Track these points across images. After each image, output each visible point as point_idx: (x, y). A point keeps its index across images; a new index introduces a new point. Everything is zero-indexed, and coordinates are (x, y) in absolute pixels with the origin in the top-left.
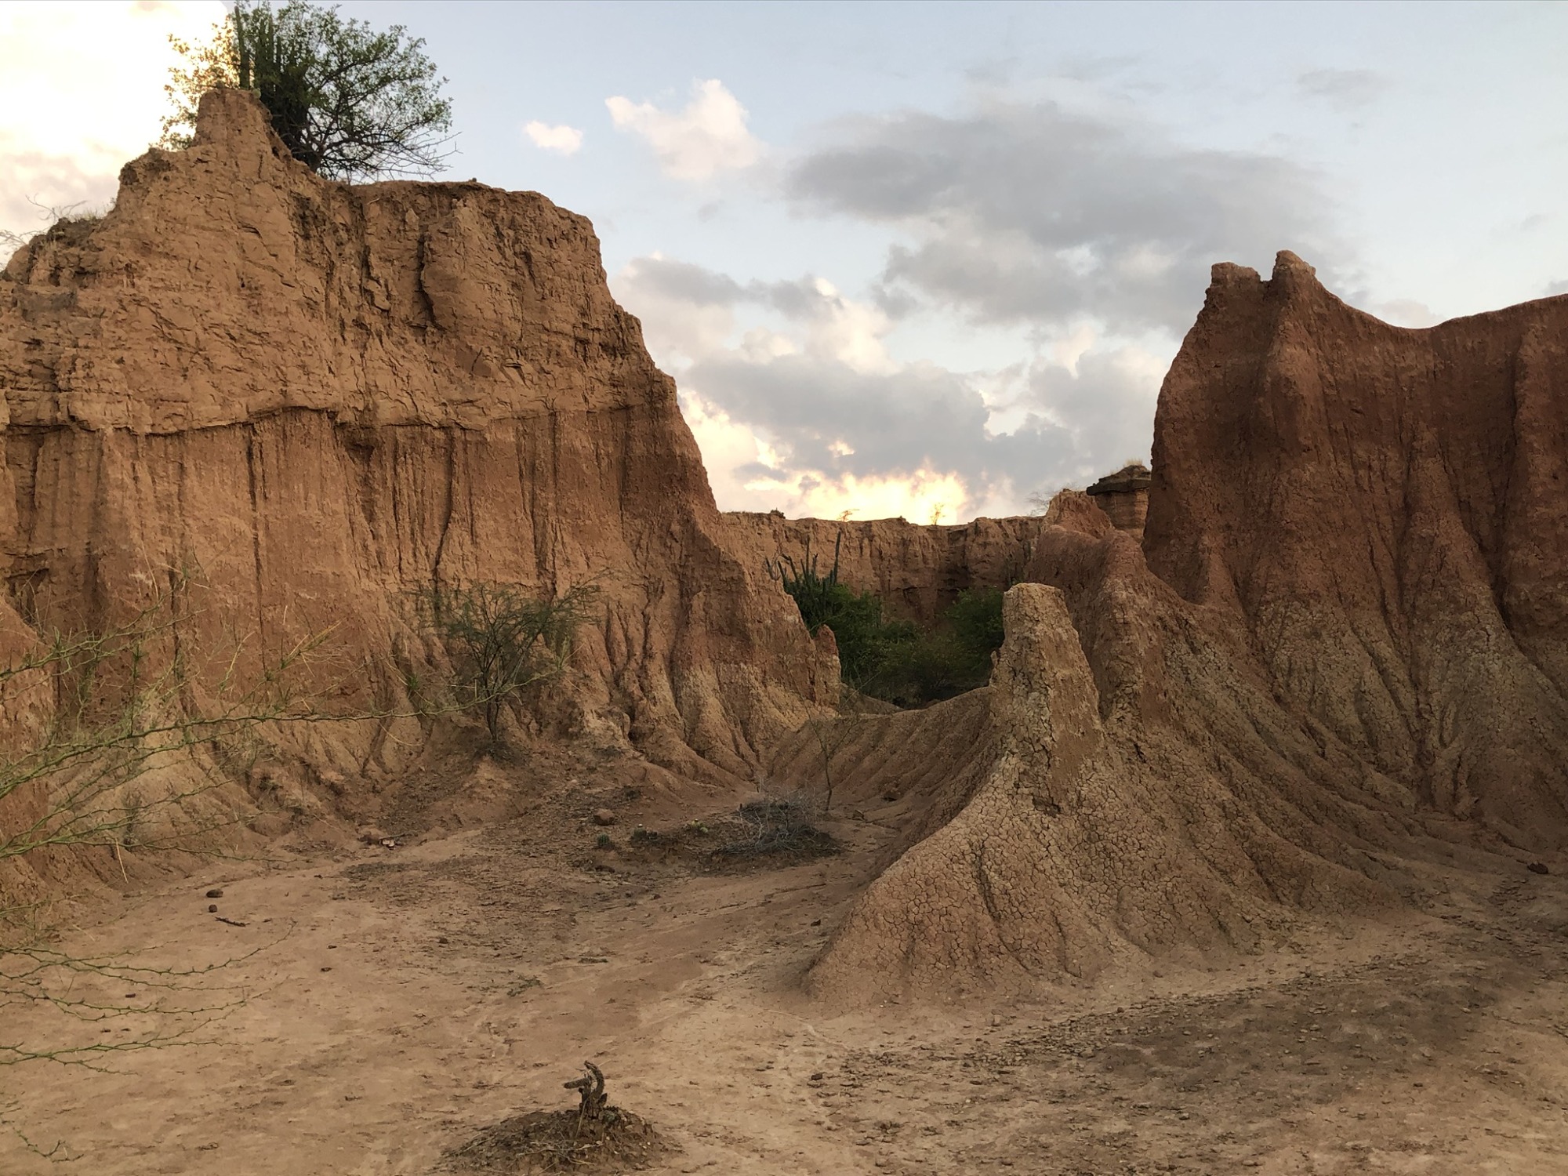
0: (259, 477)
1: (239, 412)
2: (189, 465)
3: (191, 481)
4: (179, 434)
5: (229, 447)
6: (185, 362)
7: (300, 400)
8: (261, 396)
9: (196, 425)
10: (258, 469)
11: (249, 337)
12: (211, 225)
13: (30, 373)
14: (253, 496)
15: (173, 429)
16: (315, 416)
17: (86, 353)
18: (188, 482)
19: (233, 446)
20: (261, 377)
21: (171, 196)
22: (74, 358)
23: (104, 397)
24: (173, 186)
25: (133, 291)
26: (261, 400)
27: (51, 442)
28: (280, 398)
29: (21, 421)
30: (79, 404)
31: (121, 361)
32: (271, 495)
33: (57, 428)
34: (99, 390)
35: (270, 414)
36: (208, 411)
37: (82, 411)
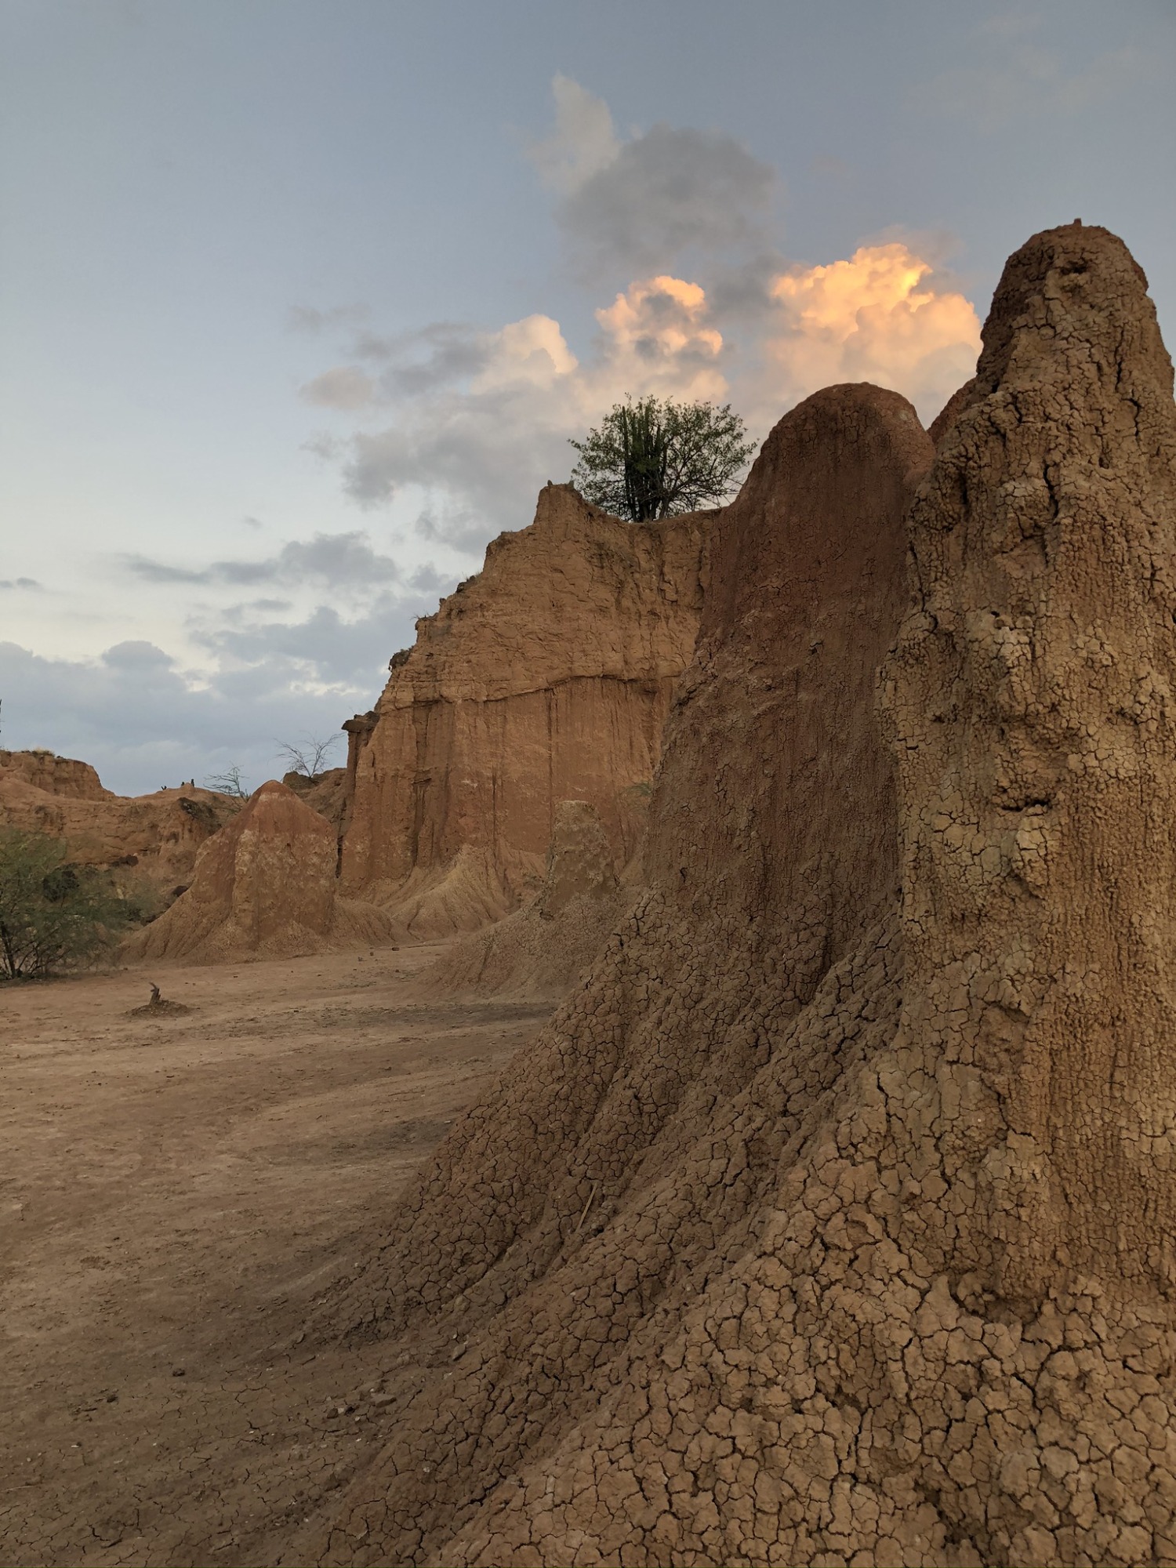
0: (554, 720)
1: (542, 682)
2: (510, 717)
3: (510, 726)
4: (505, 699)
5: (535, 704)
6: (510, 657)
7: (580, 672)
8: (556, 672)
9: (514, 693)
10: (554, 715)
11: (550, 637)
12: (535, 572)
13: (426, 672)
14: (550, 732)
15: (501, 697)
16: (591, 680)
17: (450, 659)
18: (508, 727)
19: (538, 703)
20: (556, 661)
21: (512, 559)
22: (445, 662)
23: (458, 683)
24: (512, 553)
25: (482, 619)
26: (556, 674)
27: (434, 709)
28: (569, 673)
29: (420, 699)
30: (444, 688)
31: (469, 662)
32: (561, 731)
33: (436, 702)
34: (455, 679)
35: (562, 682)
36: (522, 684)
37: (445, 692)
